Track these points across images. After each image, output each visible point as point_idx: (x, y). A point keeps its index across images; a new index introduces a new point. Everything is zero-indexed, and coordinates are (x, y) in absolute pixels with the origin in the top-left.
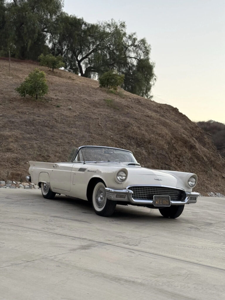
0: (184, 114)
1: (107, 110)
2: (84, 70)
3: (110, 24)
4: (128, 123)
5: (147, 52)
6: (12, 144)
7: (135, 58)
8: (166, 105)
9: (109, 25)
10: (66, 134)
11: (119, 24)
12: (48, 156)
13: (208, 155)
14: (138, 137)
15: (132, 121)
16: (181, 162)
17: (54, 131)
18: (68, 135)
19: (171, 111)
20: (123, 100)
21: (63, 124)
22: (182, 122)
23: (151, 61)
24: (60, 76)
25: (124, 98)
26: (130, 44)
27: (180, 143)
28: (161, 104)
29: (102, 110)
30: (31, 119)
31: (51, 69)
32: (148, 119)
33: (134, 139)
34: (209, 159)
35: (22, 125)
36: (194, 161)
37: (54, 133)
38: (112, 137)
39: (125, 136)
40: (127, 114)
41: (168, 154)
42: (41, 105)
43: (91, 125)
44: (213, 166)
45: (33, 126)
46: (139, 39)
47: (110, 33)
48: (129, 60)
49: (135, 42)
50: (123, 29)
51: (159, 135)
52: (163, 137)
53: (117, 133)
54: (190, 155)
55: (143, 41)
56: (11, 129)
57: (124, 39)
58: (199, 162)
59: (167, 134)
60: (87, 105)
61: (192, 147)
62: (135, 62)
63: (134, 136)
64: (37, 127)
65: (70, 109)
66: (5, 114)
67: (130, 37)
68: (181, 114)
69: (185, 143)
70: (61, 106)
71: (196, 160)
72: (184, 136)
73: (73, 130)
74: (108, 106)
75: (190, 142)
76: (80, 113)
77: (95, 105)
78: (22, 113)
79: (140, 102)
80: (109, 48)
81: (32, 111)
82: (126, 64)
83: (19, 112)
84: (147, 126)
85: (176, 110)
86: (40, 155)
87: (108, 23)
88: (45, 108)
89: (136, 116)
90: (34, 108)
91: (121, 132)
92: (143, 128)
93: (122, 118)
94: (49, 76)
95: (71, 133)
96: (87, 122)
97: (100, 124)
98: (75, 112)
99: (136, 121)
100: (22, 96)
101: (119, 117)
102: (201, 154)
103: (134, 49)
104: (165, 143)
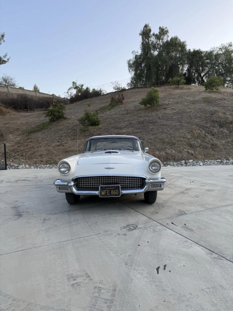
1: (202, 105)
4: (215, 111)
9: (220, 49)
10: (162, 126)
11: (227, 46)
14: (222, 120)
21: (163, 120)
25: (221, 94)
29: (198, 105)
30: (143, 120)
31: (177, 86)
33: (217, 122)
35: (136, 124)
37: (154, 127)
38: (198, 123)
39: (210, 121)
40: (217, 105)
42: (155, 109)
43: (184, 117)
45: (143, 124)
47: (222, 54)
50: (231, 48)
53: (204, 120)
60: (187, 104)
63: (218, 120)
64: (145, 124)
65: (173, 109)
66: (130, 119)
70: (168, 108)
73: (169, 123)
74: (204, 101)
76: (179, 110)
77: (194, 102)
78: (140, 117)
81: (147, 115)
83: (138, 117)
88: (156, 111)
89: (225, 105)
90: (149, 112)
91: (207, 119)
92: (227, 113)
93: (212, 108)
94: (174, 90)
95: (166, 125)
96: (181, 115)
97: (191, 116)
98: (176, 110)
99: (223, 109)
100: (145, 107)
101: (209, 107)
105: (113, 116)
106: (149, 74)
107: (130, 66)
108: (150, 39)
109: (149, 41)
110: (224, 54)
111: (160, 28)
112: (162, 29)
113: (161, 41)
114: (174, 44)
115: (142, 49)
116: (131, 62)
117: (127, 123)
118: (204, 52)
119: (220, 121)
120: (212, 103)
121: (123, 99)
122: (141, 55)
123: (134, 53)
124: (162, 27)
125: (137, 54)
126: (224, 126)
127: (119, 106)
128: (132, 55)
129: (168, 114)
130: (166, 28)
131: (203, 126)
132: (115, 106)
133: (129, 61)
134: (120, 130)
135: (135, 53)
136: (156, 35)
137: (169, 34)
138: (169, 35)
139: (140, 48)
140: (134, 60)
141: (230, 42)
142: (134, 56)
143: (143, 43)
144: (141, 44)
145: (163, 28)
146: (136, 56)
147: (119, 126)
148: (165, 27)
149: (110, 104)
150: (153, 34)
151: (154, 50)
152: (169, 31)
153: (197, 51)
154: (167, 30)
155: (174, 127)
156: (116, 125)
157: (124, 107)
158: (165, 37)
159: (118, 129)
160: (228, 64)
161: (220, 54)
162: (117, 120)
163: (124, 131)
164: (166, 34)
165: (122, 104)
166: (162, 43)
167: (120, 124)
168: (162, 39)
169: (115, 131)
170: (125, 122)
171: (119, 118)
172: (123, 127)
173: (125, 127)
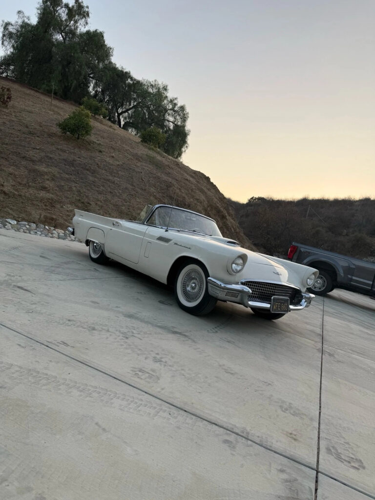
0: (214, 184)
1: (149, 166)
2: (122, 123)
3: (154, 84)
4: (171, 183)
5: (184, 119)
6: (48, 182)
7: (173, 123)
8: (199, 172)
9: (152, 85)
10: (108, 182)
11: (161, 87)
12: (89, 203)
13: (234, 227)
14: (179, 199)
15: (174, 182)
17: (95, 177)
18: (111, 184)
19: (204, 179)
20: (163, 159)
21: (105, 171)
22: (213, 191)
23: (186, 128)
26: (170, 108)
28: (194, 170)
29: (144, 164)
30: (71, 159)
31: (93, 115)
32: (188, 183)
34: (235, 230)
35: (60, 163)
37: (96, 179)
39: (167, 196)
40: (168, 174)
42: (83, 146)
43: (134, 177)
45: (73, 167)
46: (179, 105)
47: (152, 94)
48: (166, 123)
49: (175, 107)
50: (165, 92)
51: (198, 200)
52: (201, 203)
53: (160, 191)
55: (182, 108)
56: (48, 165)
57: (165, 102)
58: (228, 232)
59: (203, 200)
60: (130, 157)
62: (172, 126)
64: (77, 168)
65: (113, 157)
66: (43, 147)
67: (171, 101)
68: (212, 183)
70: (104, 151)
72: (218, 205)
73: (116, 180)
74: (150, 162)
75: (222, 212)
76: (123, 163)
77: (138, 158)
78: (62, 150)
80: (149, 108)
81: (73, 151)
82: (162, 126)
83: (58, 149)
84: (187, 189)
85: (208, 179)
86: (80, 200)
87: (152, 83)
88: (87, 150)
89: (177, 178)
90: (74, 147)
91: (163, 191)
92: (183, 191)
93: (164, 177)
95: (114, 182)
96: (130, 174)
97: (144, 179)
98: (119, 161)
99: (177, 183)
100: (63, 133)
101: (161, 175)
102: (230, 224)
103: (173, 113)
104: (203, 209)
108: (57, 9)
109: (54, 10)
112: (79, 4)
113: (72, 22)
116: (11, 29)
117: (43, 154)
118: (135, 80)
120: (160, 168)
122: (34, 28)
123: (21, 15)
125: (26, 20)
127: (1, 109)
128: (17, 17)
129: (109, 164)
130: (88, 7)
133: (7, 24)
134: (34, 164)
135: (24, 17)
136: (70, 10)
137: (89, 20)
138: (88, 22)
139: (36, 14)
140: (19, 28)
142: (20, 22)
144: (39, 7)
145: (82, 4)
146: (25, 24)
147: (27, 156)
148: (85, 4)
150: (67, 6)
151: (58, 32)
152: (90, 15)
153: (126, 73)
154: (88, 12)
155: (127, 191)
156: (20, 151)
157: (15, 116)
158: (82, 21)
159: (26, 160)
160: (157, 112)
161: (150, 93)
162: (15, 139)
163: (43, 169)
164: (84, 16)
165: (6, 107)
166: (74, 29)
167: (28, 151)
168: (76, 22)
169: (24, 163)
170: (35, 150)
171: (18, 137)
172: (35, 158)
173: (40, 161)
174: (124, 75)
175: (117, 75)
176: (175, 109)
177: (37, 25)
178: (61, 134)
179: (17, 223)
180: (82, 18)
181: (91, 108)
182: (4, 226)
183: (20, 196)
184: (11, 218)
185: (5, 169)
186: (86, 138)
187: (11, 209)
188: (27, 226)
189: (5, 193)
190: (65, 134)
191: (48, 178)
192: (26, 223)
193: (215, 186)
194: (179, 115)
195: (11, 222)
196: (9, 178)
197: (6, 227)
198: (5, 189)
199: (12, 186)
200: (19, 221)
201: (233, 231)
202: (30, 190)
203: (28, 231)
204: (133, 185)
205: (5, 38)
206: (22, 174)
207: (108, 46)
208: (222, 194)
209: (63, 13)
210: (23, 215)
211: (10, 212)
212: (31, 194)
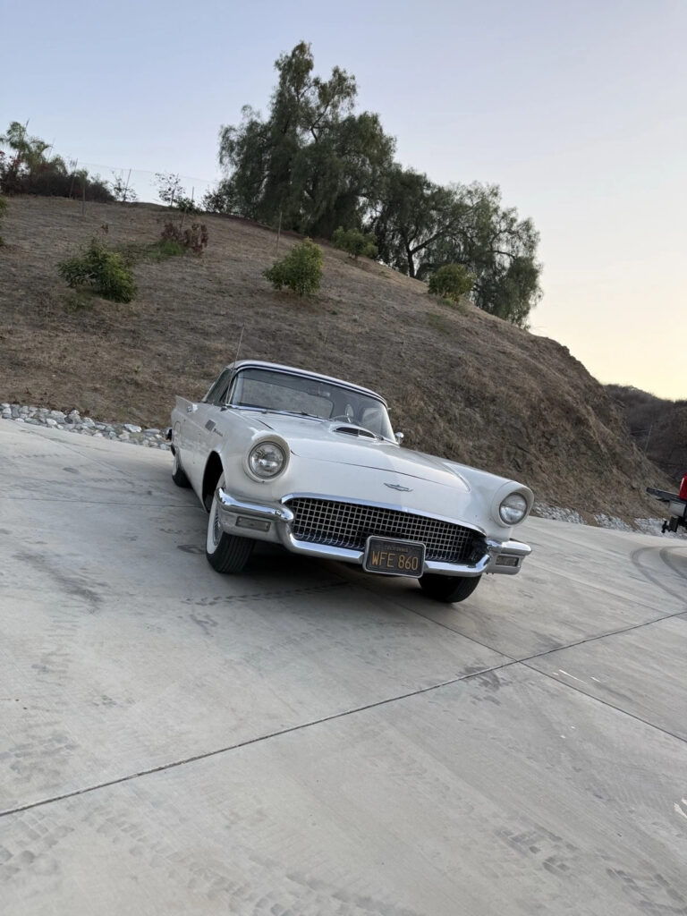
0: (577, 359)
1: (425, 332)
3: (473, 190)
4: (460, 358)
5: (531, 246)
6: (217, 366)
7: (509, 255)
8: (547, 339)
9: (469, 192)
10: (329, 363)
11: (487, 192)
12: (277, 398)
13: (610, 442)
14: (472, 387)
15: (467, 357)
16: (552, 447)
17: (309, 355)
18: (333, 366)
19: (554, 352)
20: (464, 318)
21: (331, 345)
22: (571, 372)
23: (535, 262)
24: (365, 268)
25: (467, 316)
26: (503, 229)
27: (557, 411)
28: (536, 337)
29: (416, 329)
30: (274, 327)
31: (353, 257)
32: (502, 356)
33: (462, 389)
34: (610, 449)
35: (252, 335)
36: (578, 448)
37: (308, 358)
38: (419, 379)
39: (446, 383)
40: (462, 344)
41: (526, 428)
42: (305, 306)
43: (384, 352)
44: (617, 464)
45: (274, 340)
46: (520, 220)
47: (471, 208)
48: (498, 257)
49: (512, 226)
50: (495, 199)
51: (517, 389)
52: (523, 394)
53: (432, 375)
54: (573, 436)
55: (527, 226)
56: (231, 339)
57: (494, 218)
58: (589, 453)
59: (532, 389)
60: (390, 318)
61: (580, 421)
62: (507, 262)
63: (465, 384)
64: (280, 342)
65: (355, 320)
66: (233, 312)
67: (505, 216)
68: (573, 358)
69: (568, 411)
70: (342, 313)
71: (583, 448)
72: (569, 398)
73: (347, 358)
74: (430, 324)
75: (578, 411)
76: (371, 330)
77: (406, 319)
78: (264, 315)
79: (497, 327)
80: (465, 234)
81: (283, 315)
82: (490, 262)
83: (257, 313)
84: (497, 369)
85: (564, 351)
86: (263, 394)
87: (470, 189)
88: (310, 312)
89: (480, 350)
90: (288, 309)
91: (440, 374)
92: (486, 373)
93: (450, 349)
94: (345, 265)
95: (341, 362)
96: (378, 347)
97: (403, 355)
98: (363, 326)
99: (477, 359)
100: (276, 288)
101: (445, 345)
102: (597, 438)
103: (509, 237)
104: (526, 406)
105: (175, 286)
106: (281, 191)
107: (228, 146)
108: (302, 91)
109: (298, 93)
110: (476, 209)
111: (336, 71)
112: (340, 75)
113: (329, 108)
114: (369, 135)
115: (273, 111)
116: (234, 137)
117: (227, 323)
118: (435, 187)
119: (469, 389)
120: (448, 333)
121: (204, 240)
122: (266, 128)
123: (248, 112)
124: (341, 70)
125: (255, 118)
126: (477, 405)
127: (188, 259)
128: (242, 116)
129: (343, 332)
130: (353, 78)
131: (431, 392)
132: (175, 254)
133: (227, 131)
134: (205, 339)
135: (251, 114)
136: (323, 88)
137: (356, 99)
138: (355, 103)
139: (270, 106)
140: (244, 133)
141: (496, 184)
142: (246, 123)
143: (281, 95)
144: (273, 92)
145: (344, 75)
146: (253, 125)
147: (200, 326)
148: (348, 75)
149: (161, 244)
150: (317, 82)
151: (306, 129)
152: (358, 90)
153: (419, 177)
154: (354, 86)
155: (362, 376)
156: (189, 320)
157: (207, 268)
158: (345, 103)
159: (196, 332)
160: (479, 239)
161: (467, 206)
162: (190, 302)
163: (219, 345)
164: (349, 94)
165: (199, 256)
166: (333, 119)
167: (203, 319)
168: (335, 106)
169: (189, 337)
170: (217, 317)
171: (195, 299)
172: (211, 330)
173: (219, 334)
174: (414, 183)
175: (403, 183)
176: (514, 229)
177: (270, 123)
178: (272, 289)
179: (142, 431)
180: (345, 97)
181: (348, 245)
182: (118, 433)
183: (162, 387)
184: (135, 424)
185: (151, 347)
186: (317, 294)
187: (138, 408)
188: (158, 436)
189: (137, 384)
190: (280, 289)
191: (222, 358)
192: (158, 431)
193: (579, 363)
194: (520, 238)
195: (131, 429)
196: (154, 362)
197: (120, 436)
198: (139, 378)
199: (155, 372)
200: (146, 428)
201: (605, 450)
202: (181, 378)
203: (156, 444)
204: (377, 365)
205: (224, 152)
206: (180, 354)
207: (388, 136)
208: (594, 379)
209: (311, 96)
210: (157, 418)
211: (137, 413)
212: (180, 385)
